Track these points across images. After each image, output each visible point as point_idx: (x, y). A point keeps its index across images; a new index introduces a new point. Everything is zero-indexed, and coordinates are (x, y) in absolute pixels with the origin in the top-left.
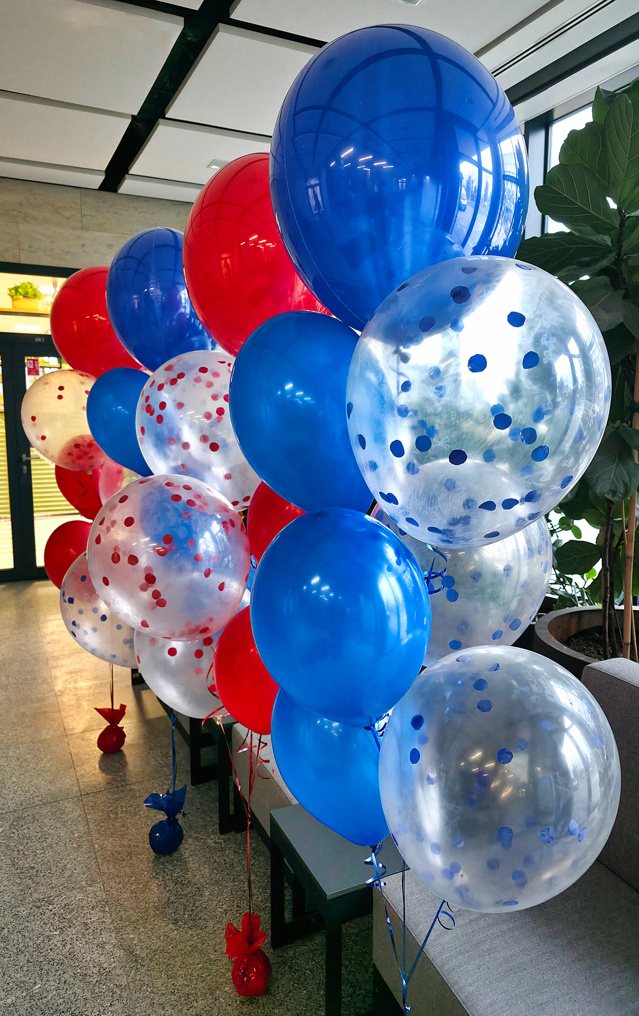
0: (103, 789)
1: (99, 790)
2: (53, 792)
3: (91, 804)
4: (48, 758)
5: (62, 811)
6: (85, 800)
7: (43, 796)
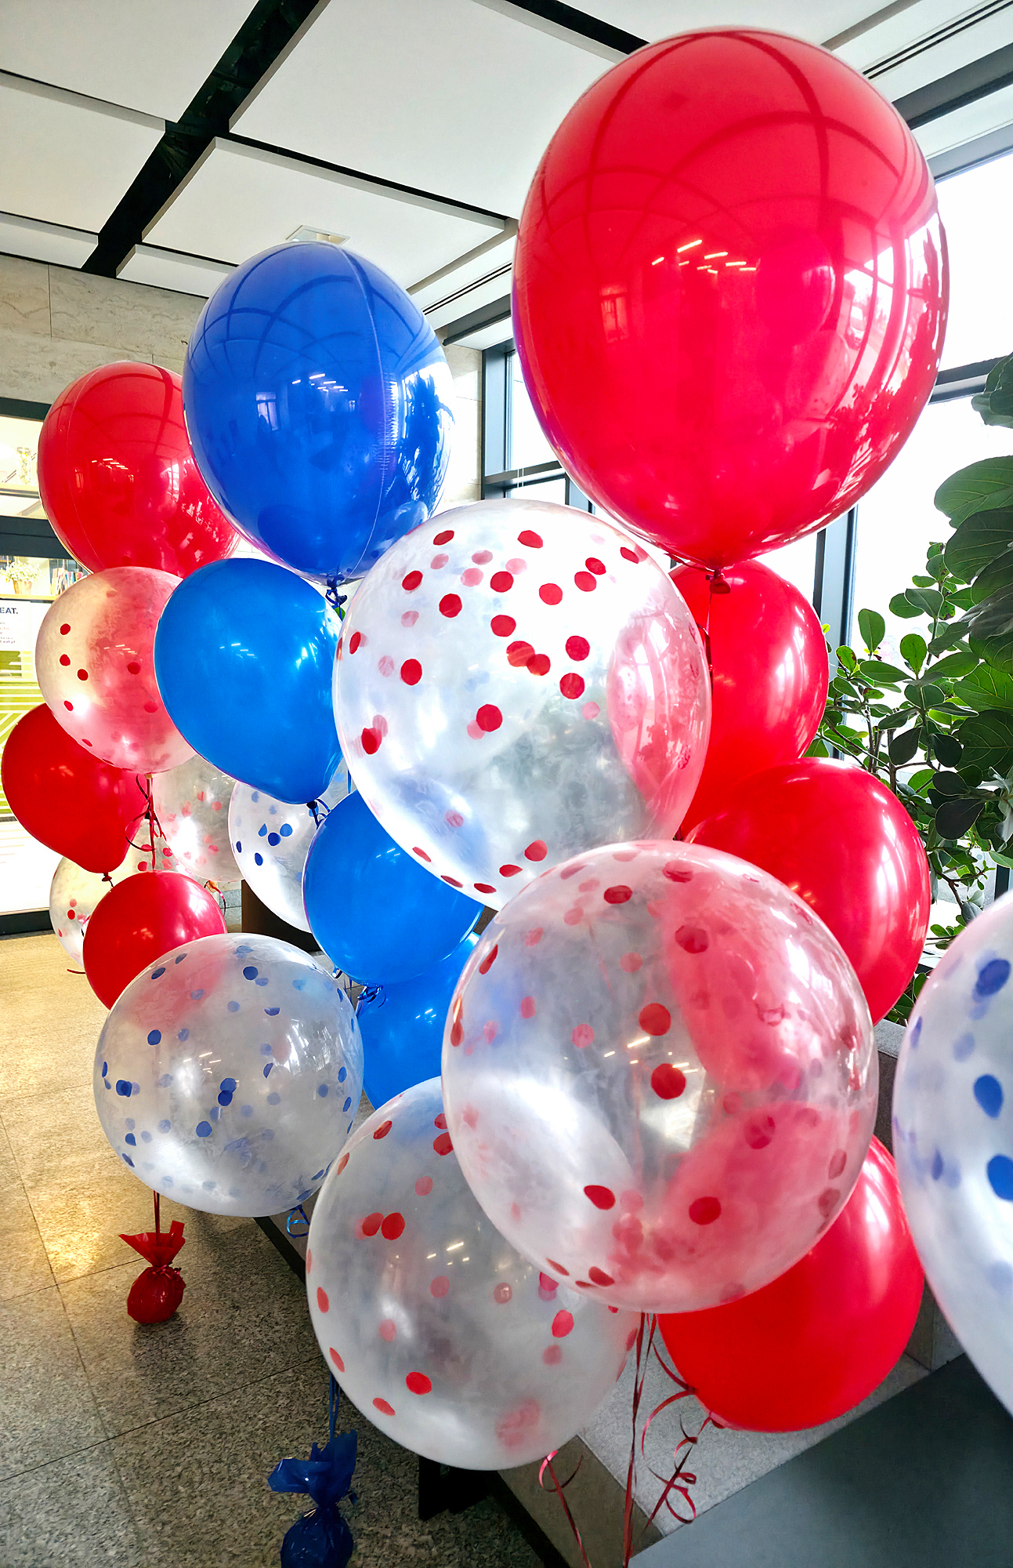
0: (154, 1419)
1: (144, 1423)
2: (45, 1435)
3: (131, 1460)
4: (24, 1346)
5: (71, 1488)
6: (119, 1452)
7: (25, 1449)
